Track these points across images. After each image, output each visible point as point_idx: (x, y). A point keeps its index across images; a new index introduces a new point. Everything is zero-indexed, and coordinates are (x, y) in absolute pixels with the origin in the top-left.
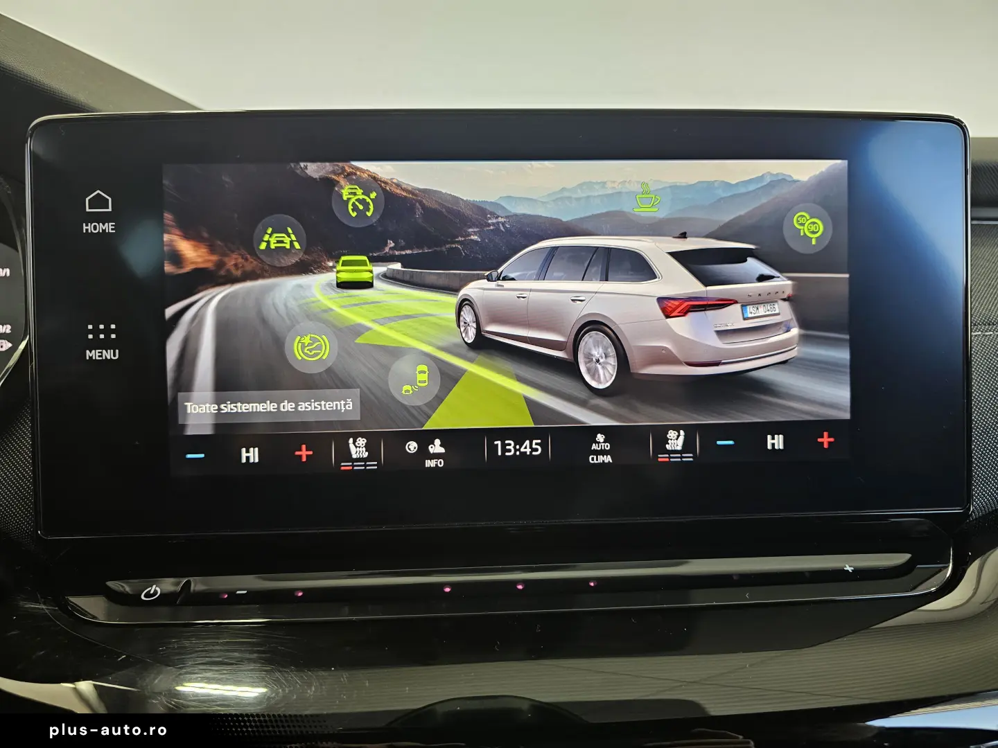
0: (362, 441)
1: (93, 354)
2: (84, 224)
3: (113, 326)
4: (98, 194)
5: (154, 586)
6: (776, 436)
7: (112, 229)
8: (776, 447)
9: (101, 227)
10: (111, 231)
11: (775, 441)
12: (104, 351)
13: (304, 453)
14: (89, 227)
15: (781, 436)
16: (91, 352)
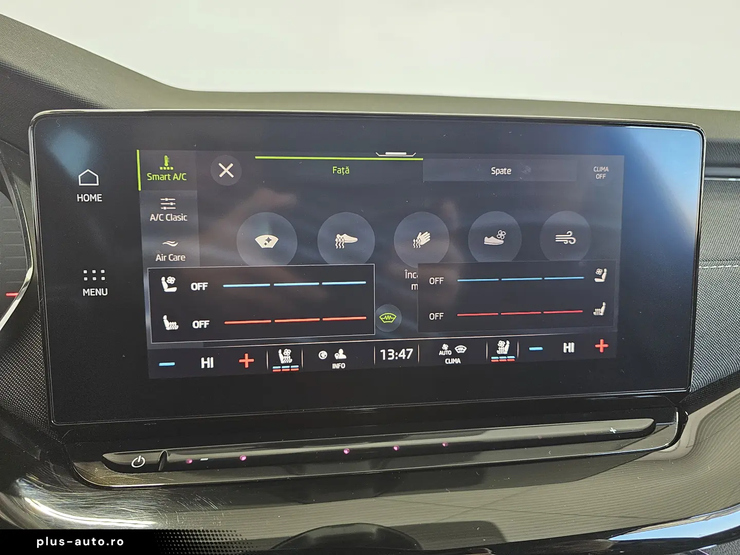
0: (288, 352)
1: (88, 292)
2: (78, 195)
3: (103, 271)
4: (88, 172)
5: (140, 457)
6: (569, 344)
7: (100, 199)
8: (569, 351)
9: (91, 197)
10: (98, 201)
11: (569, 347)
12: (97, 290)
13: (247, 361)
14: (82, 197)
15: (573, 344)
16: (86, 290)
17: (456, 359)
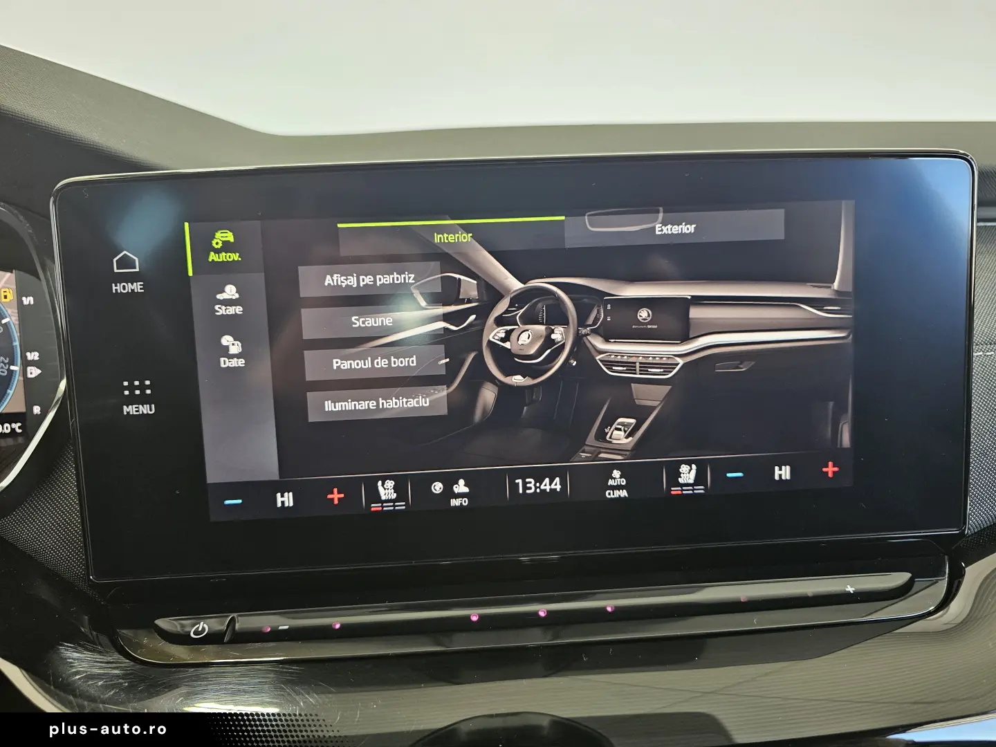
0: (390, 484)
1: (130, 409)
2: (113, 285)
3: (148, 383)
4: (125, 254)
5: (202, 623)
6: (783, 467)
7: (141, 289)
8: (783, 478)
9: (130, 287)
10: (139, 291)
11: (783, 472)
12: (141, 406)
13: (336, 496)
14: (118, 288)
15: (788, 467)
16: (128, 407)
17: (621, 491)
